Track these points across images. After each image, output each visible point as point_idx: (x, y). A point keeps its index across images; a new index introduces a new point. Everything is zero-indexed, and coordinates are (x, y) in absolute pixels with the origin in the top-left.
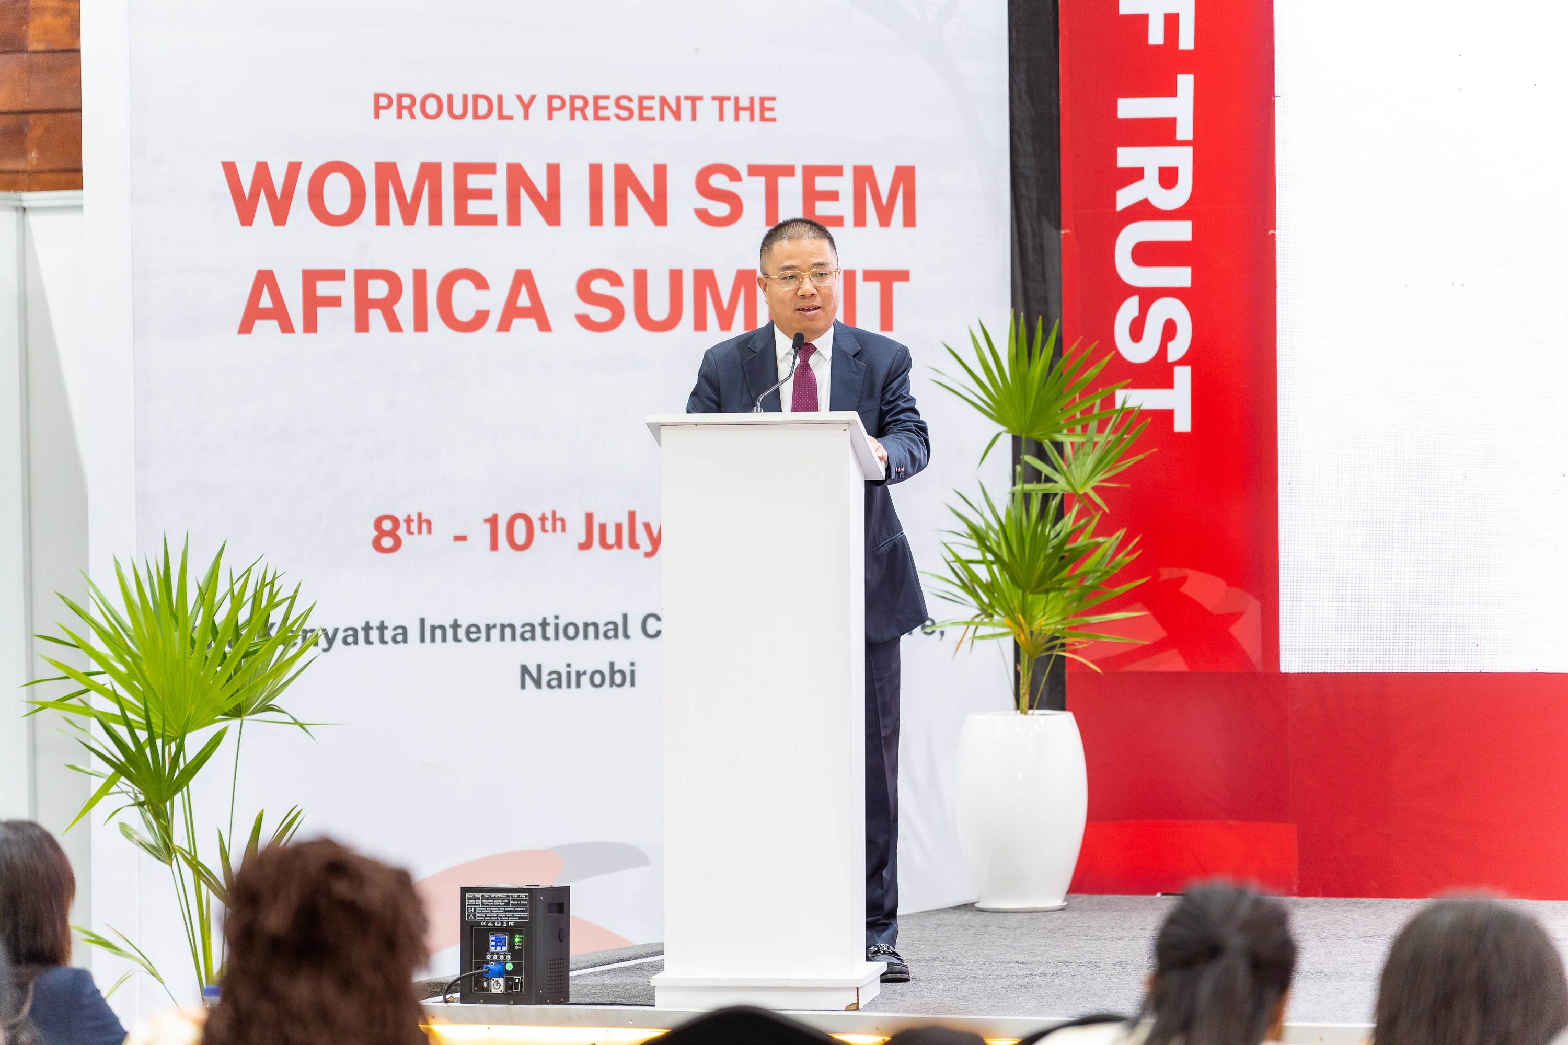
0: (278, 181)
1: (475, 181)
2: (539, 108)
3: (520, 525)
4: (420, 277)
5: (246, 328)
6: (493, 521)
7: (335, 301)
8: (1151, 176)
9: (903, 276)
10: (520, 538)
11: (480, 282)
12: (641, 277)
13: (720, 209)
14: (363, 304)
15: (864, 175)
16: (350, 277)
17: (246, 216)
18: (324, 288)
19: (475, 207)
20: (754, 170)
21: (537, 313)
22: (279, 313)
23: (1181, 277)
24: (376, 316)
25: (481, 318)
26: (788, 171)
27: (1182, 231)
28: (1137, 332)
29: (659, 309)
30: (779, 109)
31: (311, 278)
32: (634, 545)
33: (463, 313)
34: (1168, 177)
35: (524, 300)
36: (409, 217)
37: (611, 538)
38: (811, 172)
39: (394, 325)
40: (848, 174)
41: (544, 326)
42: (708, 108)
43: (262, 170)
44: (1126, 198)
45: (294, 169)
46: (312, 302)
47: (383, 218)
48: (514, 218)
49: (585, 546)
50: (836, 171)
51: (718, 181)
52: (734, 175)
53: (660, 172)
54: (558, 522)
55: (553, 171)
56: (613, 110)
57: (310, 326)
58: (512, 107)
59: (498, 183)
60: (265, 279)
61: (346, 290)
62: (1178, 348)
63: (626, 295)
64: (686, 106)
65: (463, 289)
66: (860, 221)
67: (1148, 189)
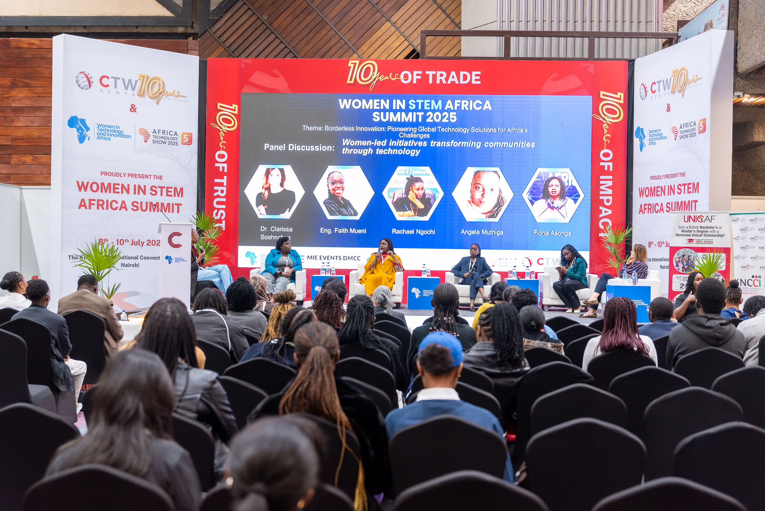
0: (85, 185)
1: (116, 186)
2: (127, 175)
3: (122, 241)
4: (107, 201)
5: (80, 208)
6: (118, 240)
7: (94, 204)
8: (220, 191)
9: (181, 205)
10: (122, 243)
11: (117, 202)
12: (141, 203)
13: (154, 193)
14: (98, 205)
15: (175, 189)
16: (96, 200)
17: (80, 190)
18: (92, 202)
19: (116, 190)
20: (159, 187)
21: (125, 208)
22: (85, 206)
23: (224, 207)
24: (100, 207)
25: (117, 208)
26: (164, 187)
27: (224, 200)
28: (217, 214)
29: (144, 208)
30: (163, 178)
31: (90, 200)
32: (139, 245)
33: (114, 207)
34: (222, 191)
35: (123, 206)
36: (106, 192)
37: (136, 244)
38: (168, 188)
39: (103, 209)
40: (173, 188)
41: (126, 210)
42: (152, 177)
43: (83, 183)
44: (215, 194)
45: (88, 183)
46: (90, 204)
47: (102, 191)
48: (122, 193)
49: (132, 245)
50: (171, 188)
51: (154, 188)
52: (156, 188)
53: (145, 186)
54: (128, 241)
55: (128, 185)
56: (138, 176)
57: (90, 208)
58: (122, 175)
59: (120, 187)
60: (83, 200)
61: (95, 202)
62: (223, 217)
63: (139, 205)
64: (149, 176)
65: (114, 203)
66: (175, 196)
67: (219, 193)
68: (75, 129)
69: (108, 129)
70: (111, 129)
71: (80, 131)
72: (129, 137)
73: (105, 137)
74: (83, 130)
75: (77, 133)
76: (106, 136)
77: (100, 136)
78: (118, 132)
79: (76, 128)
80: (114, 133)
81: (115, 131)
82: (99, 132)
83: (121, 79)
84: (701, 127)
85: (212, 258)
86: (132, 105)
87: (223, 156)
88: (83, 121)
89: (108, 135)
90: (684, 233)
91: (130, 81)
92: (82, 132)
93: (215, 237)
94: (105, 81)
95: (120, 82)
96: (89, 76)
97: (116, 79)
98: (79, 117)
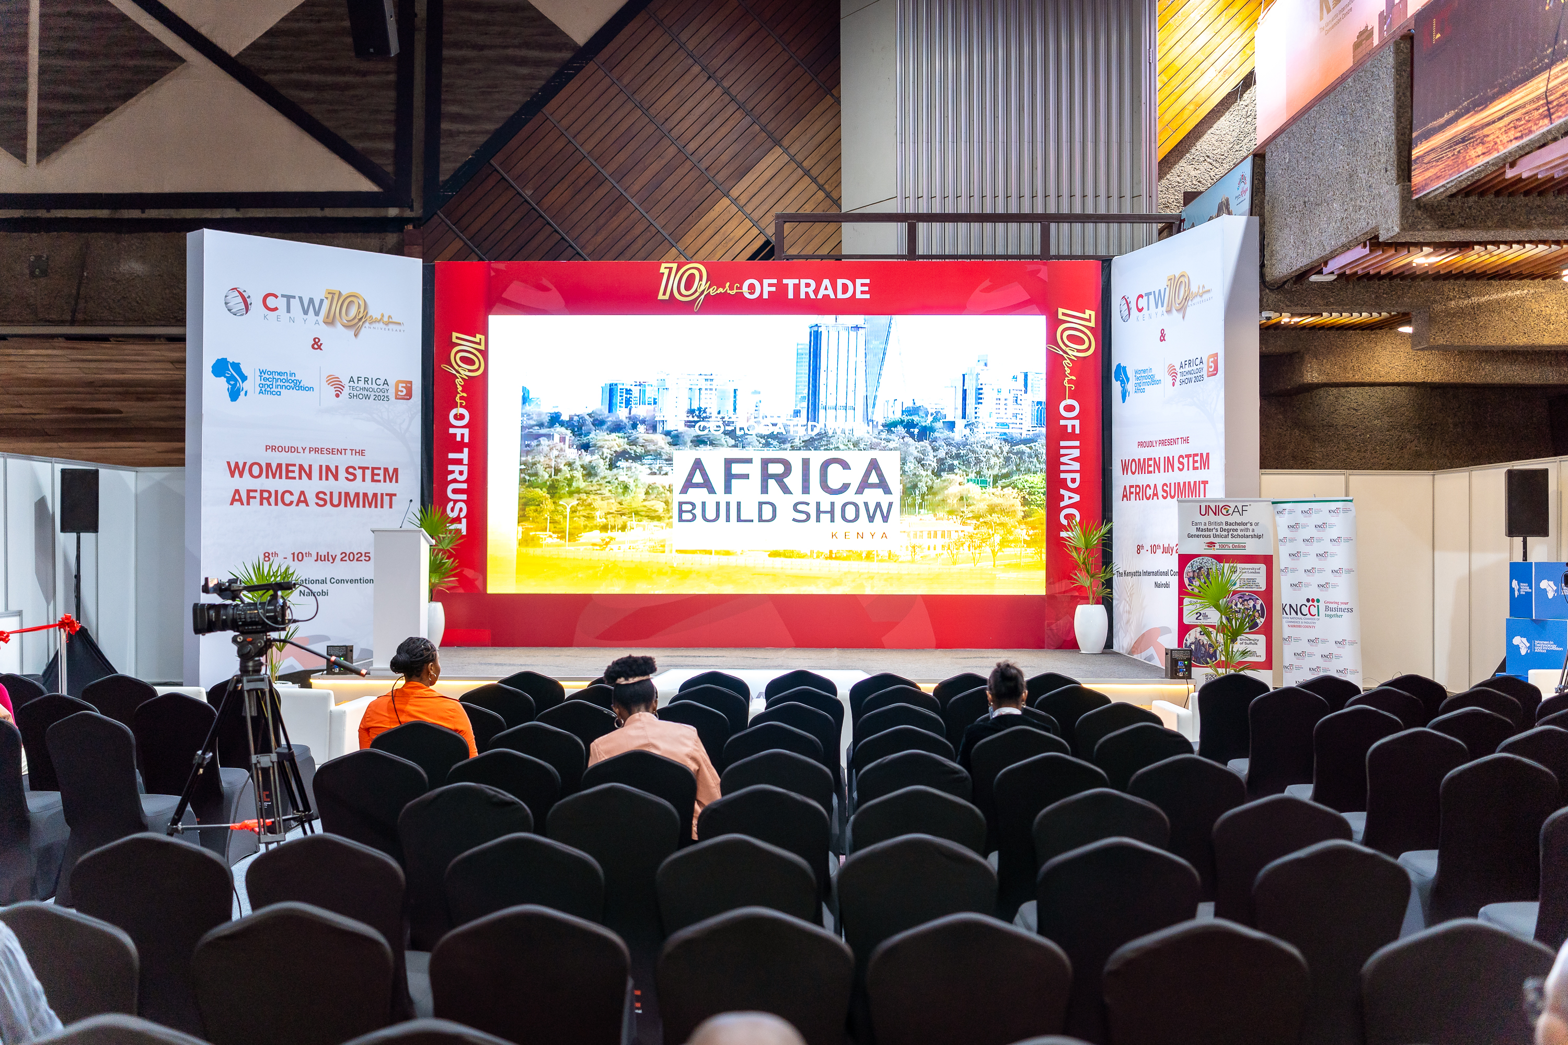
0: (241, 467)
1: (291, 468)
2: (307, 450)
3: (300, 555)
4: (276, 492)
5: (232, 504)
6: (293, 554)
7: (255, 498)
8: (457, 472)
9: (395, 495)
10: (300, 558)
11: (292, 494)
12: (331, 493)
13: (351, 477)
14: (262, 498)
15: (386, 470)
16: (259, 491)
17: (232, 475)
18: (252, 494)
19: (290, 475)
20: (360, 468)
21: (306, 502)
22: (240, 500)
23: (464, 497)
24: (265, 501)
25: (292, 503)
26: (368, 468)
27: (465, 486)
28: (452, 510)
29: (336, 502)
30: (366, 453)
31: (249, 491)
32: (328, 560)
33: (287, 502)
34: (461, 473)
35: (302, 499)
36: (274, 477)
37: (323, 559)
38: (373, 469)
39: (270, 504)
40: (382, 469)
41: (307, 505)
42: (348, 452)
43: (237, 464)
44: (450, 477)
45: (245, 464)
46: (249, 498)
47: (267, 477)
48: (300, 478)
49: (316, 560)
50: (379, 469)
51: (351, 470)
52: (355, 469)
53: (337, 467)
54: (310, 554)
55: (310, 466)
56: (325, 452)
57: (248, 504)
58: (300, 450)
59: (296, 469)
60: (237, 491)
61: (258, 495)
62: (463, 514)
63: (328, 498)
64: (343, 451)
65: (287, 495)
66: (385, 481)
67: (456, 475)
68: (223, 379)
69: (277, 377)
70: (282, 378)
71: (232, 383)
72: (310, 389)
73: (272, 390)
74: (236, 380)
75: (226, 386)
76: (274, 389)
77: (263, 389)
78: (293, 381)
79: (225, 377)
80: (286, 384)
81: (287, 381)
82: (263, 382)
83: (297, 298)
84: (1211, 367)
85: (446, 580)
86: (314, 340)
87: (462, 417)
88: (236, 366)
89: (277, 387)
90: (1200, 533)
91: (311, 301)
92: (236, 384)
93: (450, 546)
94: (271, 302)
95: (295, 303)
96: (246, 295)
97: (289, 298)
98: (230, 360)
